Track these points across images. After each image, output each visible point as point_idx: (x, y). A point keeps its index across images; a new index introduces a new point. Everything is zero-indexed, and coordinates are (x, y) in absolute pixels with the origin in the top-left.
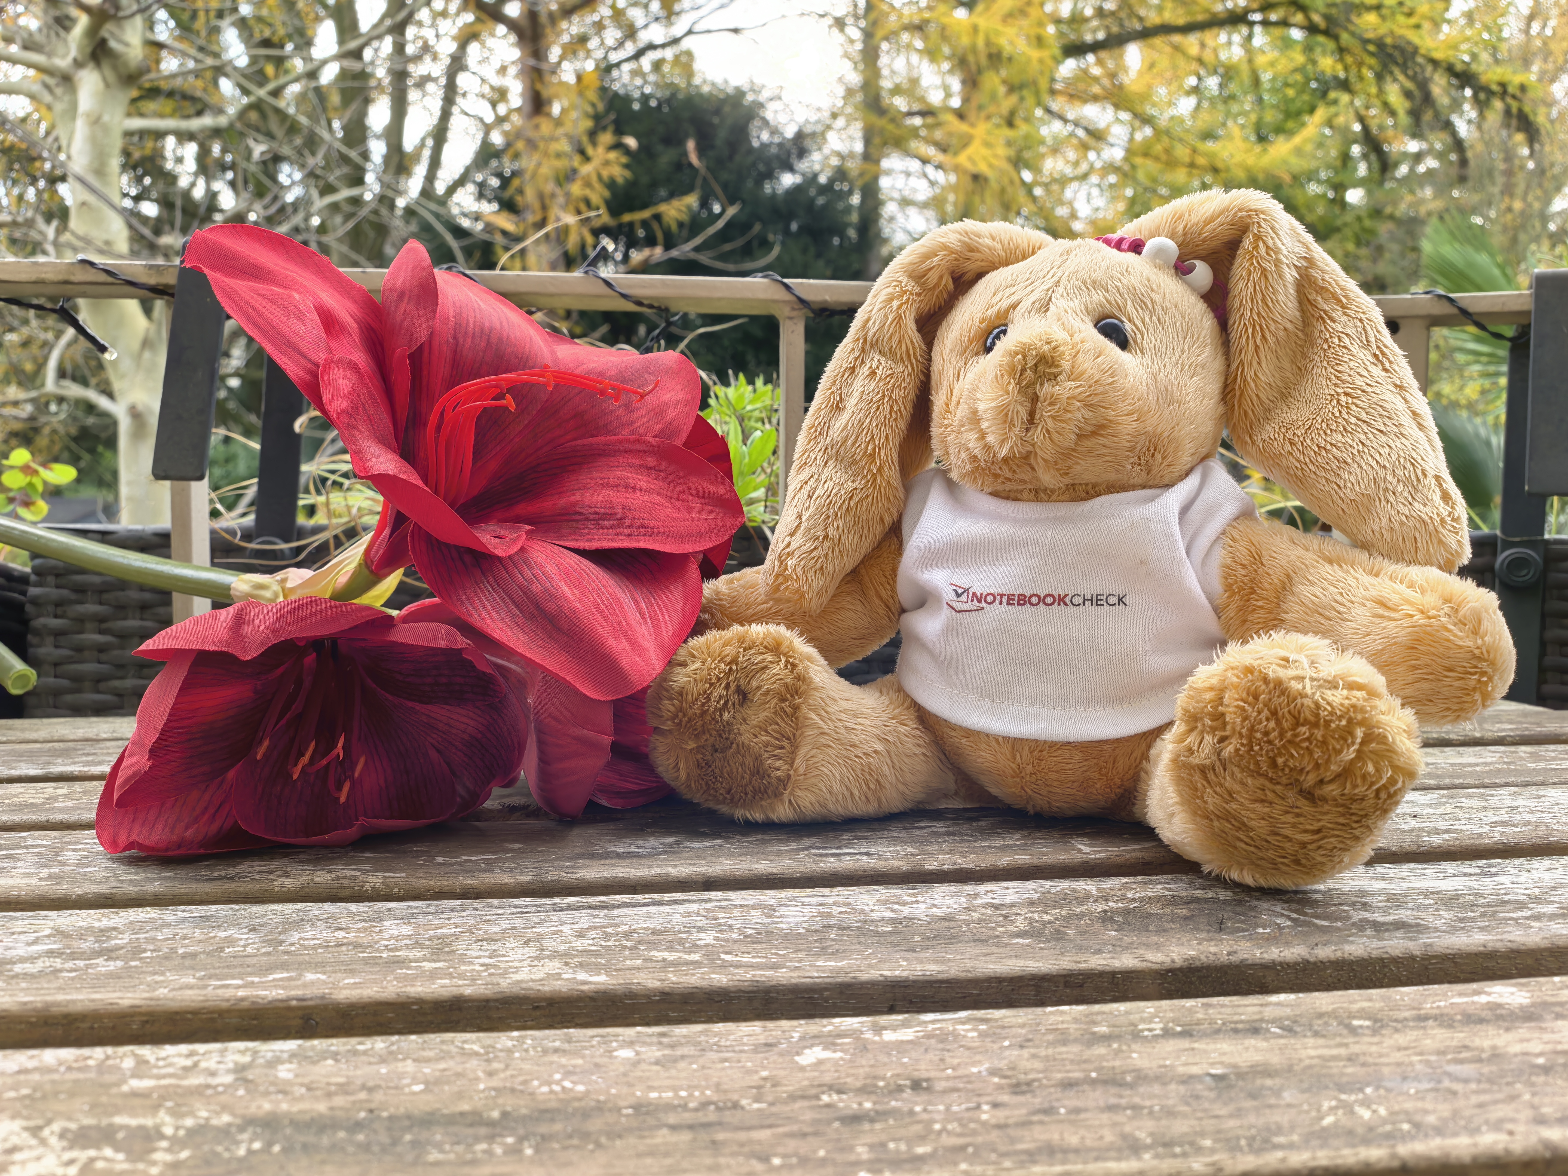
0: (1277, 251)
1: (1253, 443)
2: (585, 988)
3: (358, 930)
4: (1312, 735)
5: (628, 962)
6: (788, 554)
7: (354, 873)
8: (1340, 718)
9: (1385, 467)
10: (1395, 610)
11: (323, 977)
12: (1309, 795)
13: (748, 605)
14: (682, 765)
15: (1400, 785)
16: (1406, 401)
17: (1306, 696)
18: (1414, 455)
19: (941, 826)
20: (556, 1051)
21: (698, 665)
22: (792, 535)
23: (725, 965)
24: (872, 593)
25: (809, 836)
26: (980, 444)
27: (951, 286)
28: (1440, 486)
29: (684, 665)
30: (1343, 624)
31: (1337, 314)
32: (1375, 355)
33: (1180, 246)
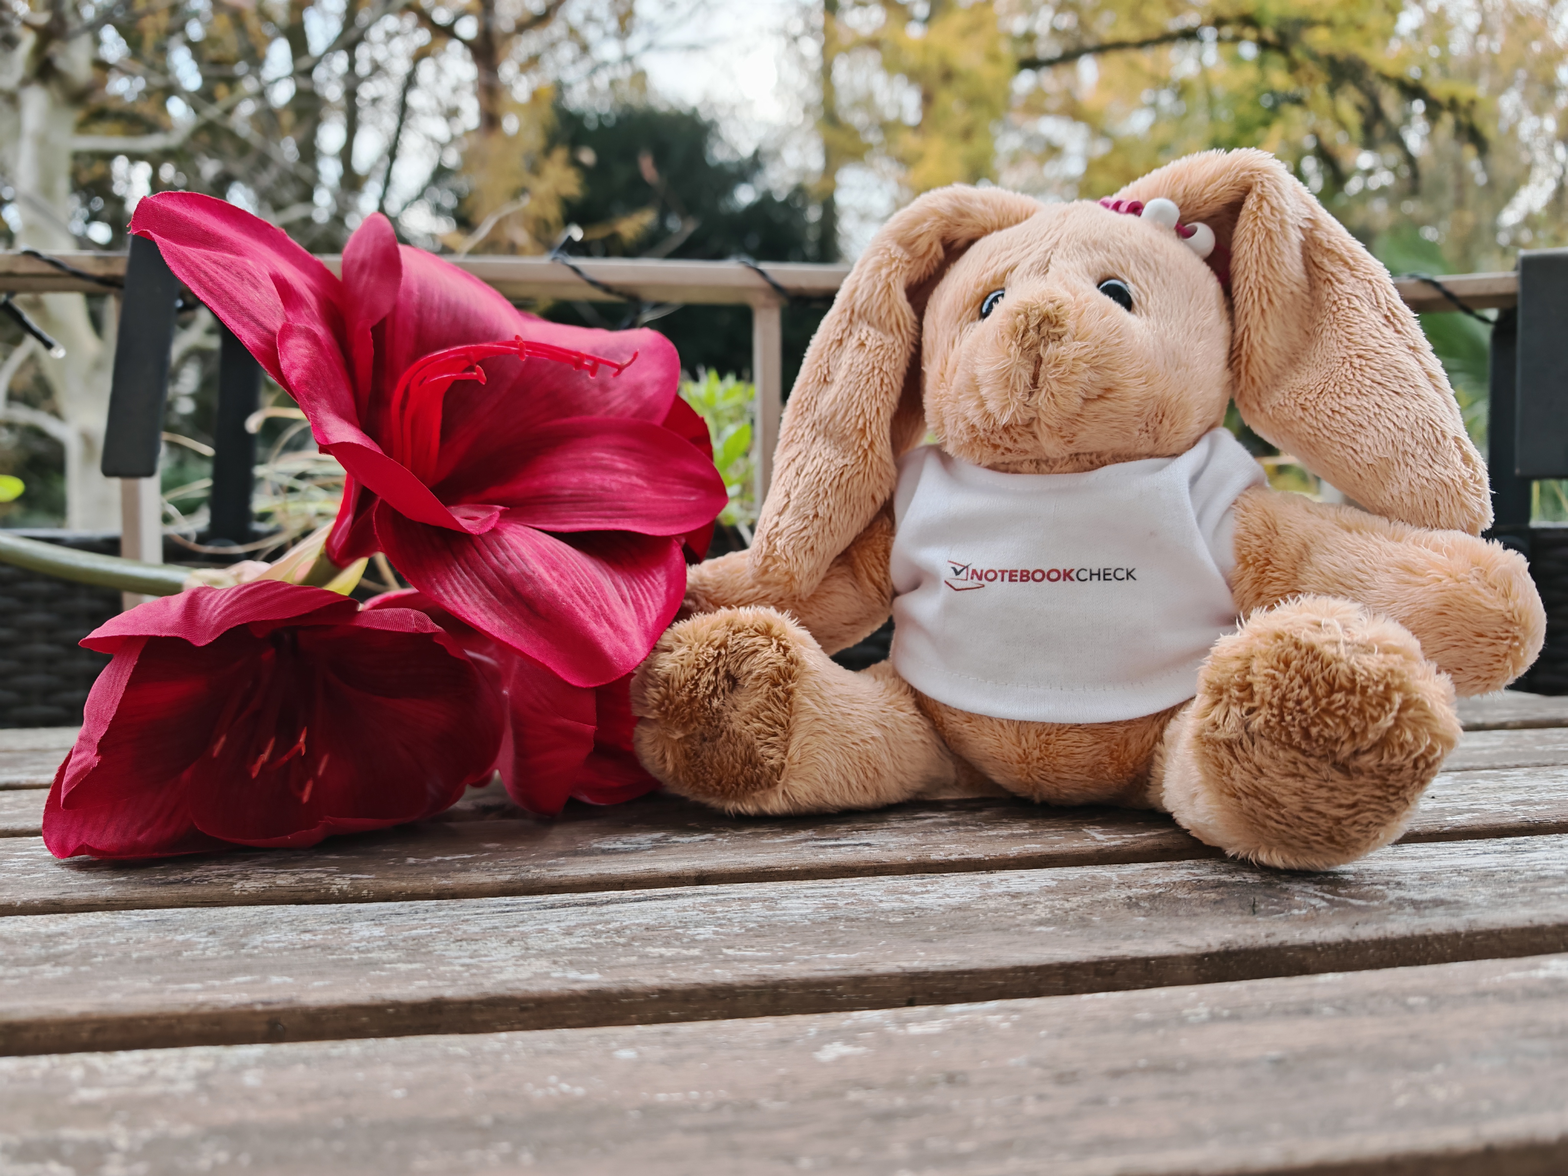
0: (1282, 212)
1: (1262, 410)
2: (577, 987)
3: (326, 933)
4: (1347, 702)
5: (623, 960)
6: (777, 534)
7: (319, 875)
8: (1377, 683)
9: (1402, 429)
10: (1421, 575)
11: (289, 980)
12: (1343, 768)
13: (734, 591)
14: (668, 756)
15: (1438, 753)
16: (1421, 363)
17: (1341, 660)
18: (1433, 417)
19: (942, 817)
20: (550, 1052)
21: (684, 650)
22: (780, 514)
23: (727, 960)
24: (864, 575)
25: (805, 828)
26: (980, 412)
27: (941, 254)
28: (1460, 448)
29: (670, 650)
30: (1366, 592)
31: (1345, 276)
32: (1386, 317)
33: (1181, 207)
